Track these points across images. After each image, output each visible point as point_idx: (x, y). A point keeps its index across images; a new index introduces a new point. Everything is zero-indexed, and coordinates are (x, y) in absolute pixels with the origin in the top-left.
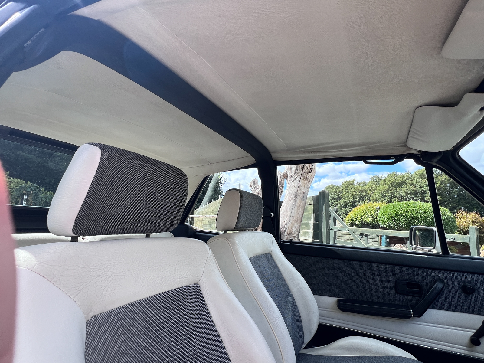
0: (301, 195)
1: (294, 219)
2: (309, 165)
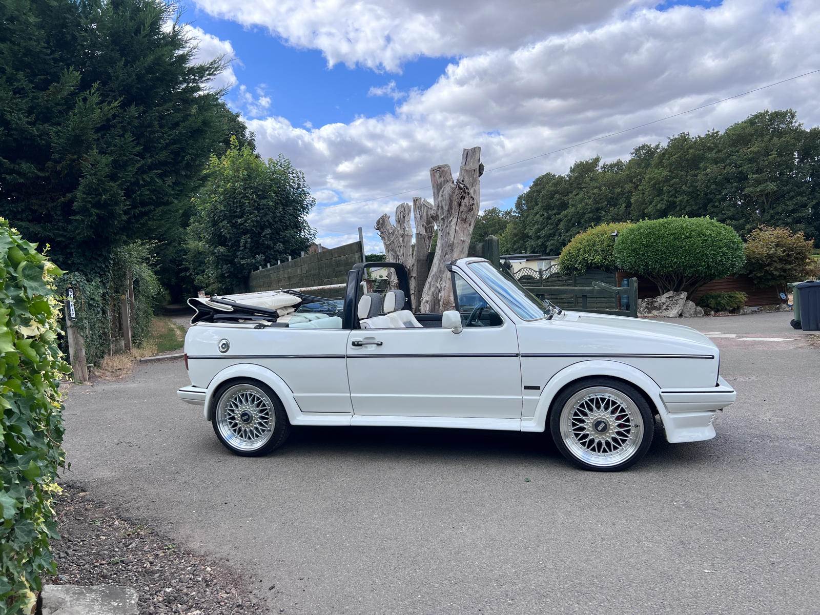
0: (459, 246)
2: (469, 200)
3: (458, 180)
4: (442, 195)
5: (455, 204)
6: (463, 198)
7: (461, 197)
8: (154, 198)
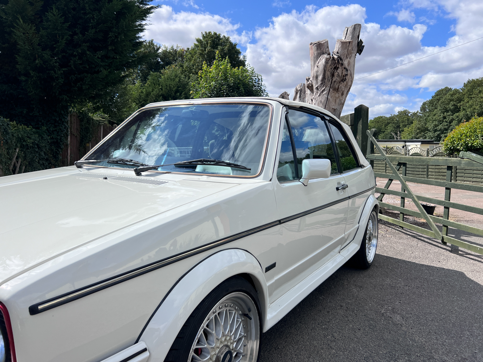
2: (342, 71)
3: (333, 52)
4: (318, 66)
5: (328, 74)
6: (336, 68)
7: (335, 68)
8: (88, 67)
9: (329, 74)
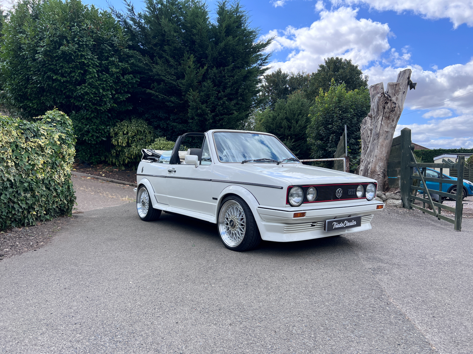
0: (384, 135)
1: (377, 158)
2: (391, 104)
4: (374, 102)
7: (385, 103)
9: (381, 107)
